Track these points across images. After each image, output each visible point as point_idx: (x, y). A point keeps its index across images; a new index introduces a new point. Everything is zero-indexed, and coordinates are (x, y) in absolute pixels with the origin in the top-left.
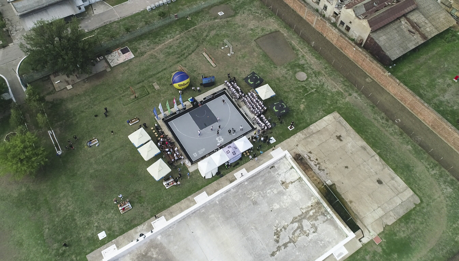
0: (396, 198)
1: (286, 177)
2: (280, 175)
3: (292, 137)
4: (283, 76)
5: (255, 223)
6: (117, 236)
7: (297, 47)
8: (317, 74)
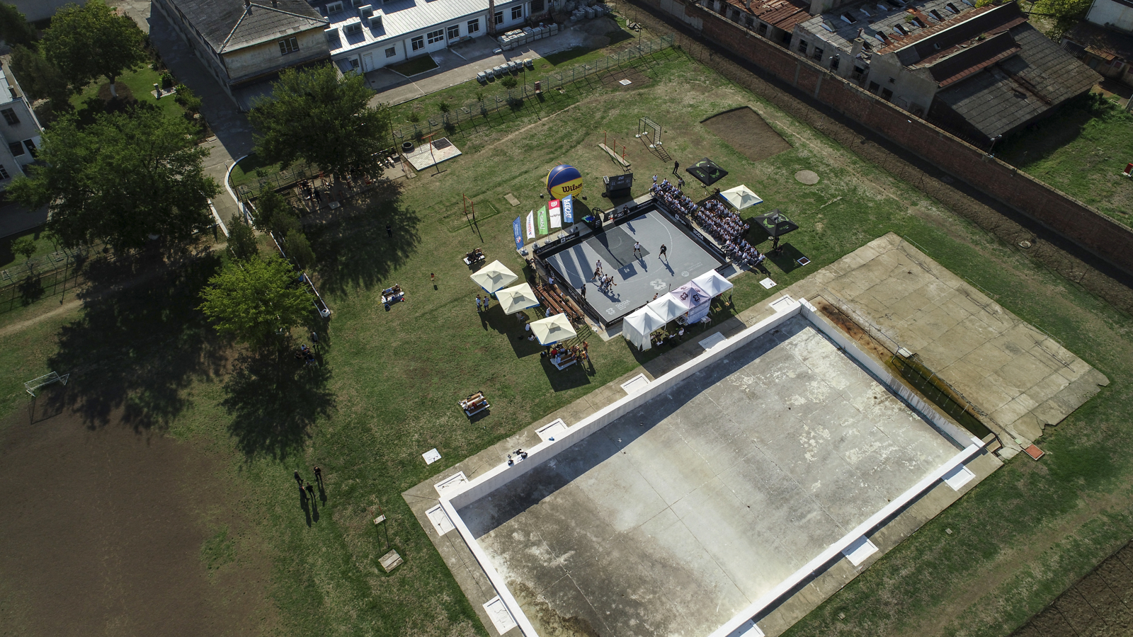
0: (1054, 376)
1: (809, 348)
2: (796, 345)
3: (808, 277)
4: (769, 178)
5: (758, 432)
6: (466, 457)
7: (789, 131)
8: (840, 173)
